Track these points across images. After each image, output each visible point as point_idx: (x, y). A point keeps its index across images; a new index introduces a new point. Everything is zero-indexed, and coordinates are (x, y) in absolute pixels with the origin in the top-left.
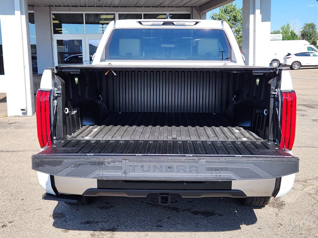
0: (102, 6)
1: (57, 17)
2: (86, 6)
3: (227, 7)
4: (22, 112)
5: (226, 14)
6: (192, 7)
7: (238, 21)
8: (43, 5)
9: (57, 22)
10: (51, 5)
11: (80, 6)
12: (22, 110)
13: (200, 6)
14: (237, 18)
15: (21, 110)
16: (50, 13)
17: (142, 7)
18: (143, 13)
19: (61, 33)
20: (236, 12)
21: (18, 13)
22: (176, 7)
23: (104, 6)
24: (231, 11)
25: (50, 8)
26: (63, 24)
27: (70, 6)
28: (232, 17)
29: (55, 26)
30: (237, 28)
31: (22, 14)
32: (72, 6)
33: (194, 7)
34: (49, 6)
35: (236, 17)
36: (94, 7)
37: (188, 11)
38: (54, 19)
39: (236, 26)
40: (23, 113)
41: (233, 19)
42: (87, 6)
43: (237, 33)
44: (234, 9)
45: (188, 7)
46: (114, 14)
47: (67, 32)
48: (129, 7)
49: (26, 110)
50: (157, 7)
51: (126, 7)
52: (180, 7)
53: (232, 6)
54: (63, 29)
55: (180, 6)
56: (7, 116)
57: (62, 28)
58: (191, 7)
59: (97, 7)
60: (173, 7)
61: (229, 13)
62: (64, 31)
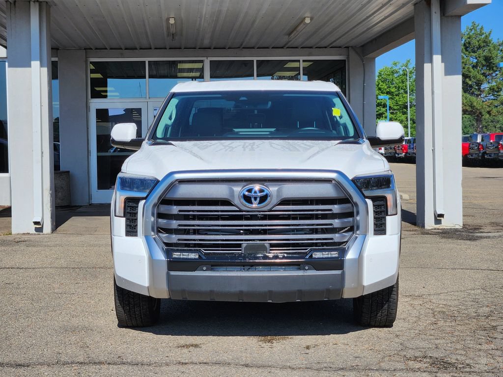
0: (180, 48)
1: (99, 67)
2: (151, 49)
3: (469, 38)
4: (35, 228)
5: (467, 53)
6: (348, 47)
7: (495, 68)
8: (75, 47)
9: (99, 76)
10: (88, 47)
11: (141, 49)
12: (36, 223)
13: (363, 46)
14: (492, 61)
15: (33, 224)
16: (86, 61)
17: (253, 48)
18: (255, 59)
19: (106, 97)
20: (489, 50)
21: (36, 64)
22: (316, 48)
23: (183, 47)
24: (479, 47)
25: (86, 52)
26: (109, 80)
27: (121, 49)
28: (481, 59)
29: (95, 83)
30: (494, 84)
31: (42, 66)
32: (126, 49)
33: (352, 47)
34: (85, 49)
35: (490, 60)
36: (166, 49)
37: (340, 55)
38: (92, 72)
39: (492, 79)
40: (37, 230)
41: (484, 63)
42: (153, 47)
43: (493, 95)
44: (485, 42)
45: (340, 47)
46: (202, 61)
47: (117, 94)
48: (229, 48)
49: (42, 224)
50: (282, 48)
51: (225, 48)
52: (326, 47)
53: (483, 37)
54: (109, 89)
55: (325, 45)
56: (11, 234)
57: (107, 87)
58: (345, 47)
59: (170, 49)
60: (311, 48)
61: (474, 52)
62: (111, 91)
